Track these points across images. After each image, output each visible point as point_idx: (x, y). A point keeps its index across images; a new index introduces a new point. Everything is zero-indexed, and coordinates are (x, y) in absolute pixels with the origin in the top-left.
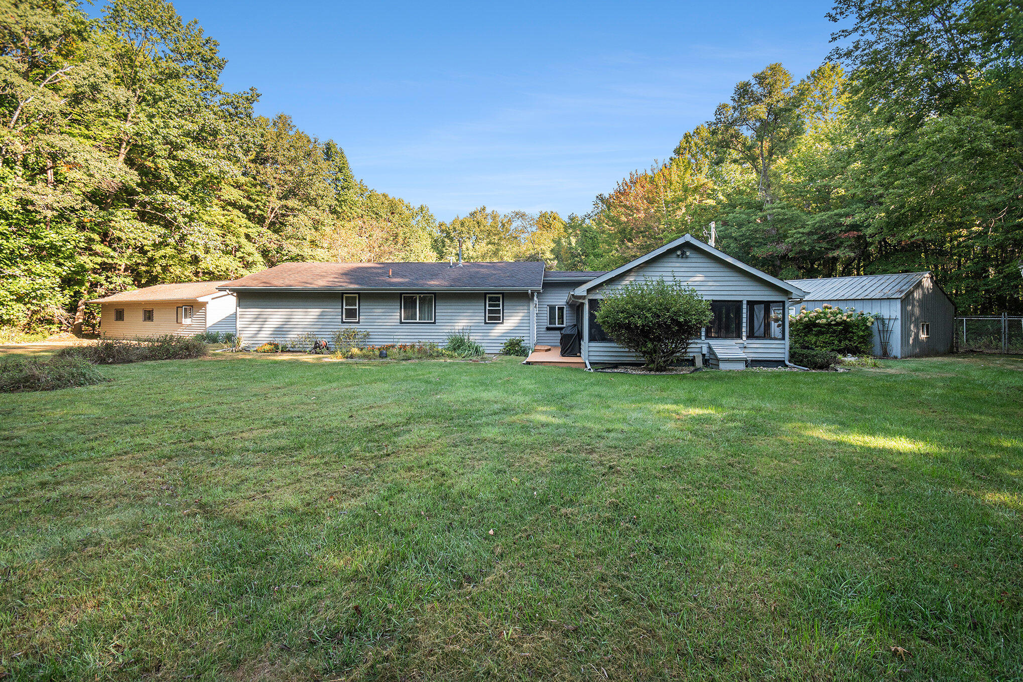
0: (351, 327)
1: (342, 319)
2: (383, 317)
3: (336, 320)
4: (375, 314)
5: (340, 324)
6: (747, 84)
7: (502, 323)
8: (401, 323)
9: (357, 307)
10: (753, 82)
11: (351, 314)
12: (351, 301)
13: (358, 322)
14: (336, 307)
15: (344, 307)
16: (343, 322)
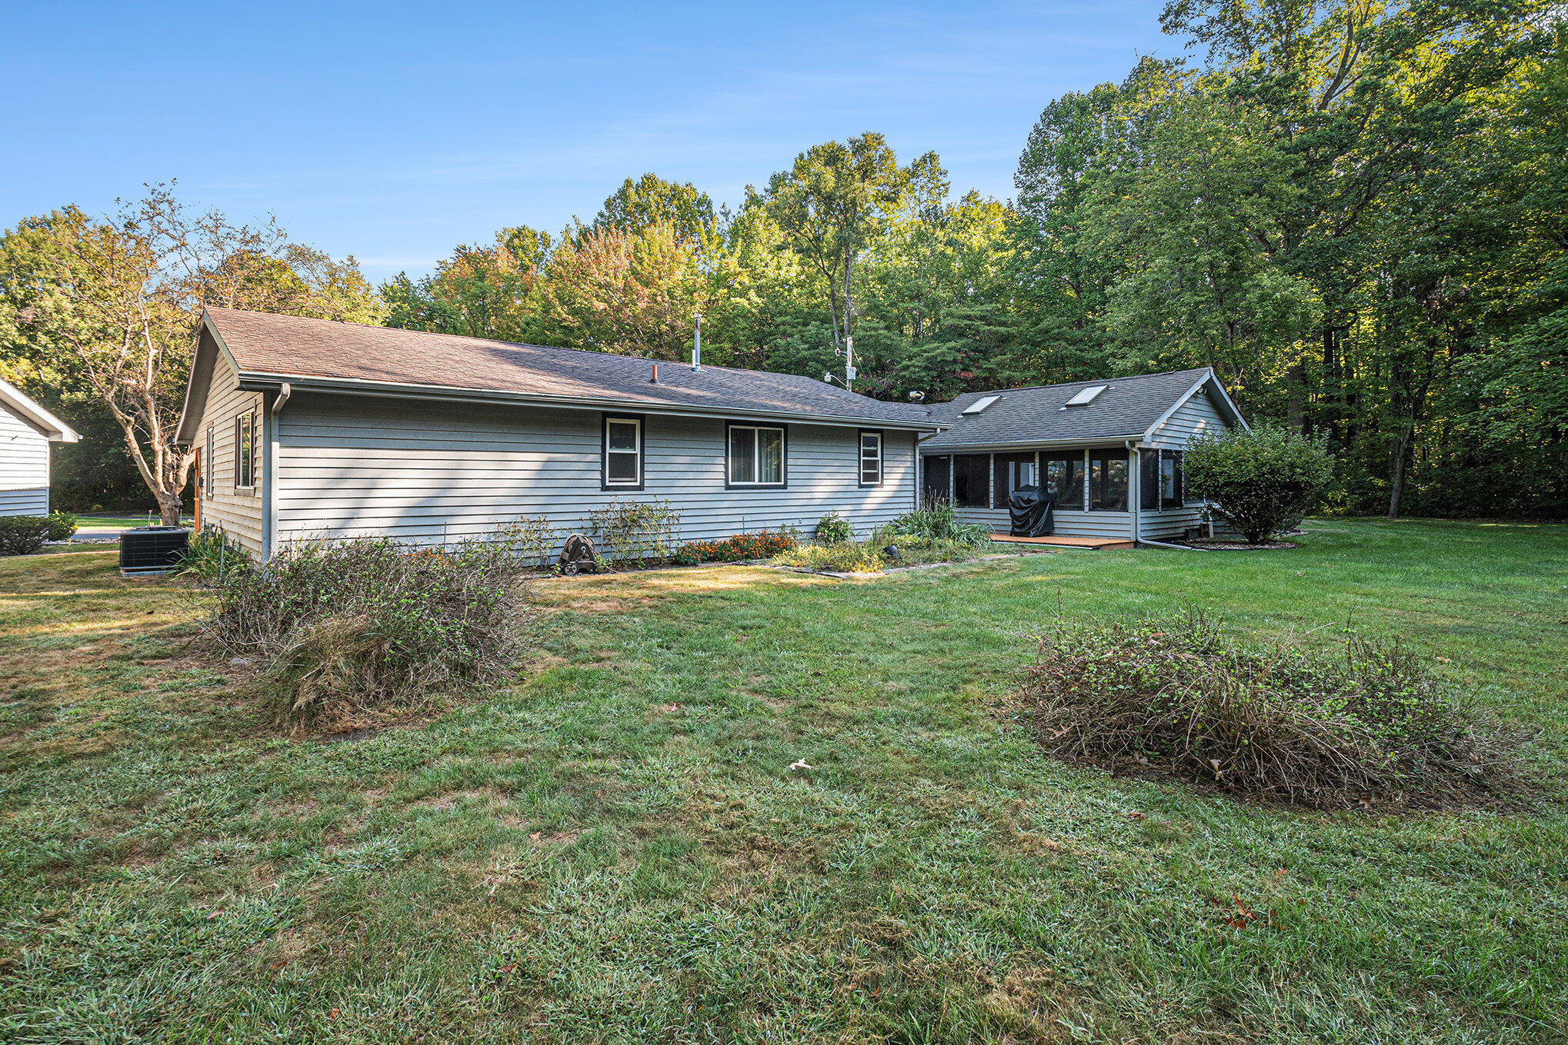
0: (621, 499)
1: (603, 480)
2: (691, 475)
3: (588, 483)
4: (675, 468)
5: (599, 492)
6: (841, 149)
7: (882, 485)
8: (728, 487)
9: (638, 451)
10: (848, 147)
11: (622, 467)
12: (624, 435)
13: (641, 488)
14: (588, 449)
15: (608, 450)
16: (605, 488)
